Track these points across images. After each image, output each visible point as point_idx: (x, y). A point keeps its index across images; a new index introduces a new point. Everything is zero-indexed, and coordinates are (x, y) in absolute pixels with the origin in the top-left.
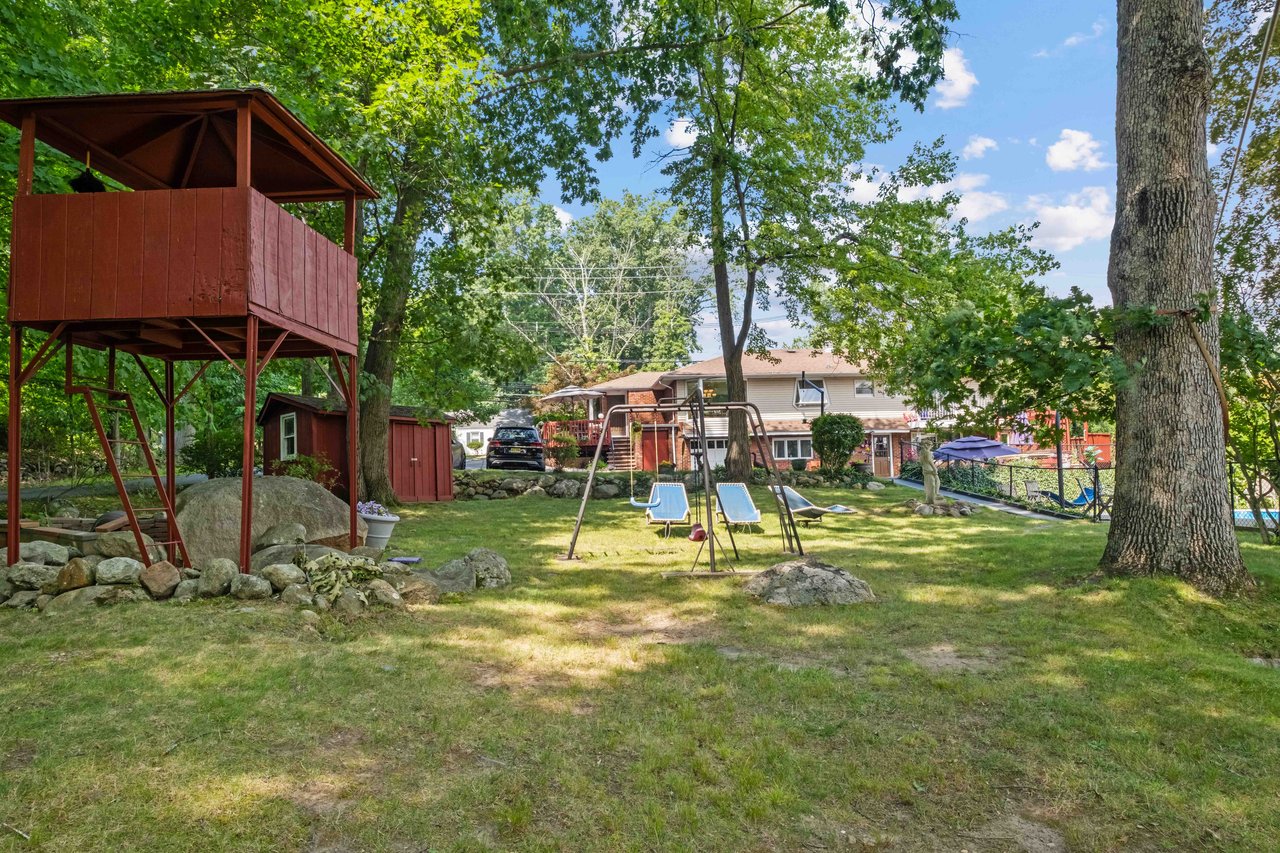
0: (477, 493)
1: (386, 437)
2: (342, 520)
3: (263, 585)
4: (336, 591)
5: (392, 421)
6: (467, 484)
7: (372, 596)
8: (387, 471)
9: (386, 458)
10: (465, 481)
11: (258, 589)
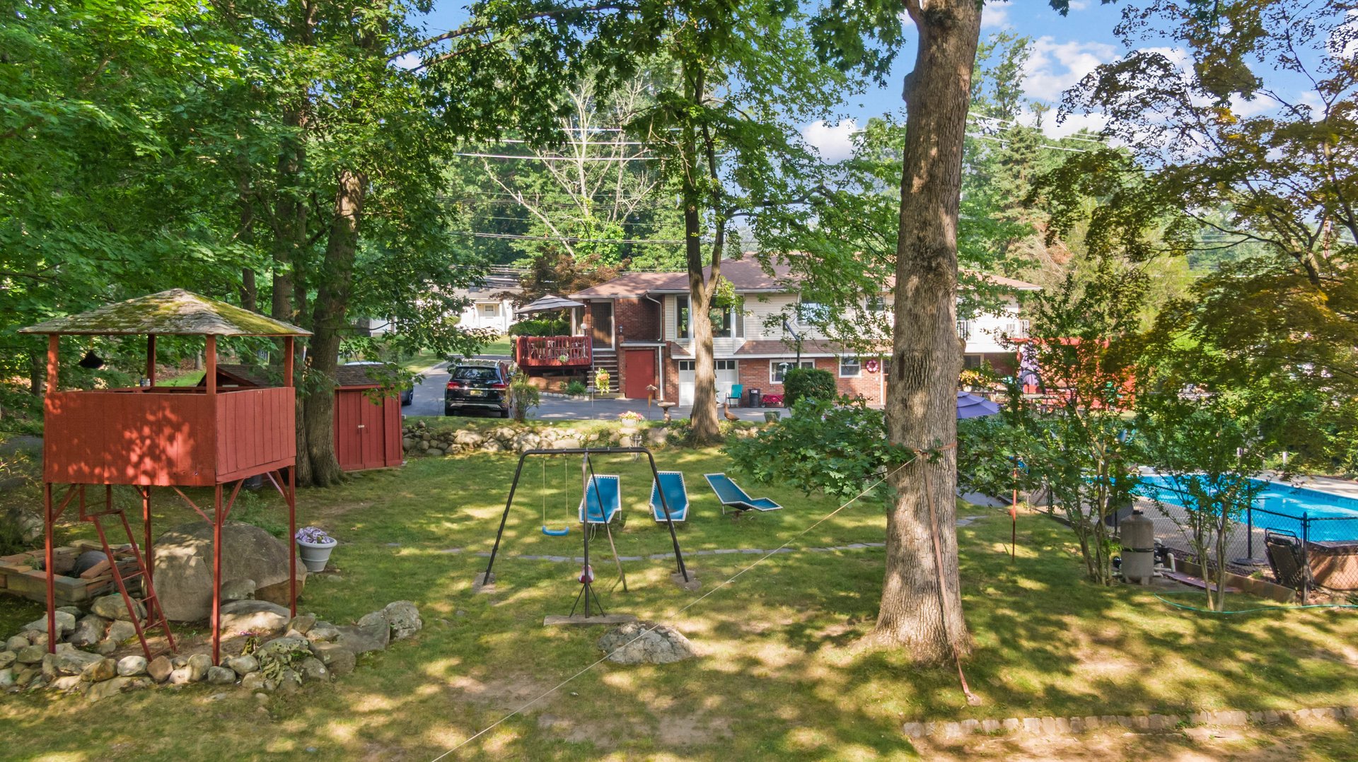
0: (430, 447)
1: (331, 412)
2: (284, 567)
3: (229, 676)
4: (280, 677)
5: (337, 392)
6: (421, 437)
7: (305, 677)
8: (332, 447)
9: (332, 434)
10: (418, 433)
11: (226, 678)
